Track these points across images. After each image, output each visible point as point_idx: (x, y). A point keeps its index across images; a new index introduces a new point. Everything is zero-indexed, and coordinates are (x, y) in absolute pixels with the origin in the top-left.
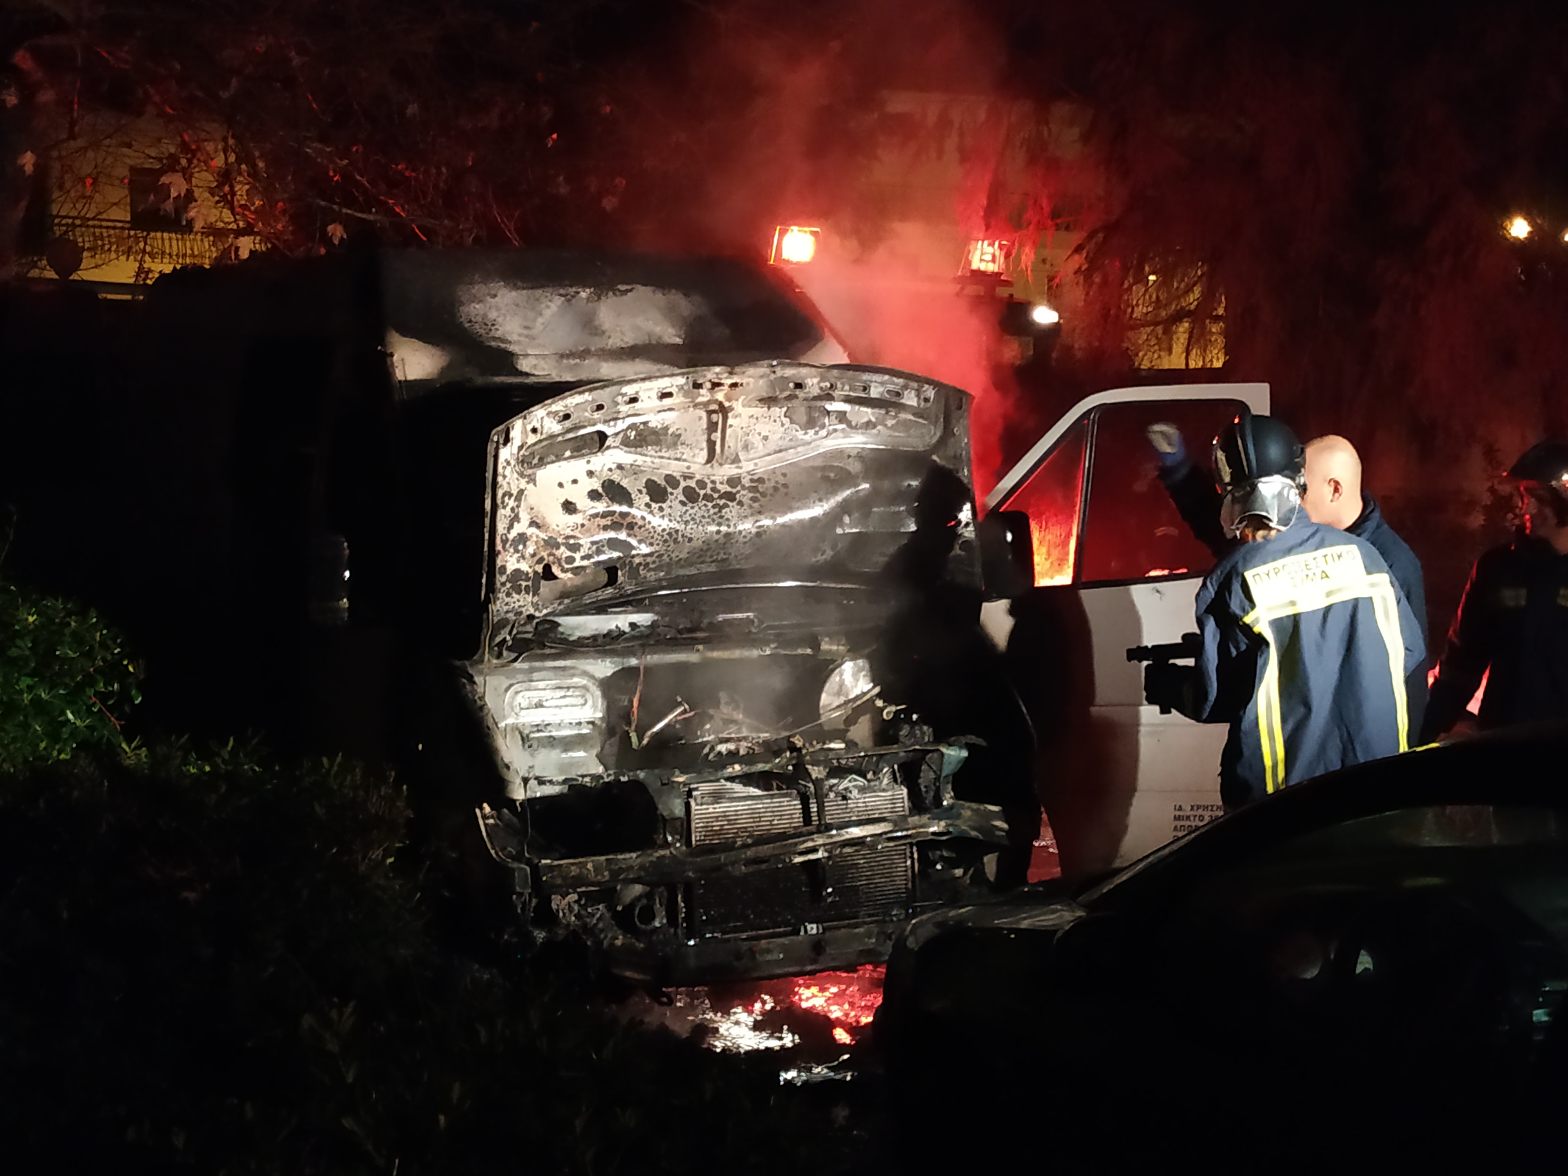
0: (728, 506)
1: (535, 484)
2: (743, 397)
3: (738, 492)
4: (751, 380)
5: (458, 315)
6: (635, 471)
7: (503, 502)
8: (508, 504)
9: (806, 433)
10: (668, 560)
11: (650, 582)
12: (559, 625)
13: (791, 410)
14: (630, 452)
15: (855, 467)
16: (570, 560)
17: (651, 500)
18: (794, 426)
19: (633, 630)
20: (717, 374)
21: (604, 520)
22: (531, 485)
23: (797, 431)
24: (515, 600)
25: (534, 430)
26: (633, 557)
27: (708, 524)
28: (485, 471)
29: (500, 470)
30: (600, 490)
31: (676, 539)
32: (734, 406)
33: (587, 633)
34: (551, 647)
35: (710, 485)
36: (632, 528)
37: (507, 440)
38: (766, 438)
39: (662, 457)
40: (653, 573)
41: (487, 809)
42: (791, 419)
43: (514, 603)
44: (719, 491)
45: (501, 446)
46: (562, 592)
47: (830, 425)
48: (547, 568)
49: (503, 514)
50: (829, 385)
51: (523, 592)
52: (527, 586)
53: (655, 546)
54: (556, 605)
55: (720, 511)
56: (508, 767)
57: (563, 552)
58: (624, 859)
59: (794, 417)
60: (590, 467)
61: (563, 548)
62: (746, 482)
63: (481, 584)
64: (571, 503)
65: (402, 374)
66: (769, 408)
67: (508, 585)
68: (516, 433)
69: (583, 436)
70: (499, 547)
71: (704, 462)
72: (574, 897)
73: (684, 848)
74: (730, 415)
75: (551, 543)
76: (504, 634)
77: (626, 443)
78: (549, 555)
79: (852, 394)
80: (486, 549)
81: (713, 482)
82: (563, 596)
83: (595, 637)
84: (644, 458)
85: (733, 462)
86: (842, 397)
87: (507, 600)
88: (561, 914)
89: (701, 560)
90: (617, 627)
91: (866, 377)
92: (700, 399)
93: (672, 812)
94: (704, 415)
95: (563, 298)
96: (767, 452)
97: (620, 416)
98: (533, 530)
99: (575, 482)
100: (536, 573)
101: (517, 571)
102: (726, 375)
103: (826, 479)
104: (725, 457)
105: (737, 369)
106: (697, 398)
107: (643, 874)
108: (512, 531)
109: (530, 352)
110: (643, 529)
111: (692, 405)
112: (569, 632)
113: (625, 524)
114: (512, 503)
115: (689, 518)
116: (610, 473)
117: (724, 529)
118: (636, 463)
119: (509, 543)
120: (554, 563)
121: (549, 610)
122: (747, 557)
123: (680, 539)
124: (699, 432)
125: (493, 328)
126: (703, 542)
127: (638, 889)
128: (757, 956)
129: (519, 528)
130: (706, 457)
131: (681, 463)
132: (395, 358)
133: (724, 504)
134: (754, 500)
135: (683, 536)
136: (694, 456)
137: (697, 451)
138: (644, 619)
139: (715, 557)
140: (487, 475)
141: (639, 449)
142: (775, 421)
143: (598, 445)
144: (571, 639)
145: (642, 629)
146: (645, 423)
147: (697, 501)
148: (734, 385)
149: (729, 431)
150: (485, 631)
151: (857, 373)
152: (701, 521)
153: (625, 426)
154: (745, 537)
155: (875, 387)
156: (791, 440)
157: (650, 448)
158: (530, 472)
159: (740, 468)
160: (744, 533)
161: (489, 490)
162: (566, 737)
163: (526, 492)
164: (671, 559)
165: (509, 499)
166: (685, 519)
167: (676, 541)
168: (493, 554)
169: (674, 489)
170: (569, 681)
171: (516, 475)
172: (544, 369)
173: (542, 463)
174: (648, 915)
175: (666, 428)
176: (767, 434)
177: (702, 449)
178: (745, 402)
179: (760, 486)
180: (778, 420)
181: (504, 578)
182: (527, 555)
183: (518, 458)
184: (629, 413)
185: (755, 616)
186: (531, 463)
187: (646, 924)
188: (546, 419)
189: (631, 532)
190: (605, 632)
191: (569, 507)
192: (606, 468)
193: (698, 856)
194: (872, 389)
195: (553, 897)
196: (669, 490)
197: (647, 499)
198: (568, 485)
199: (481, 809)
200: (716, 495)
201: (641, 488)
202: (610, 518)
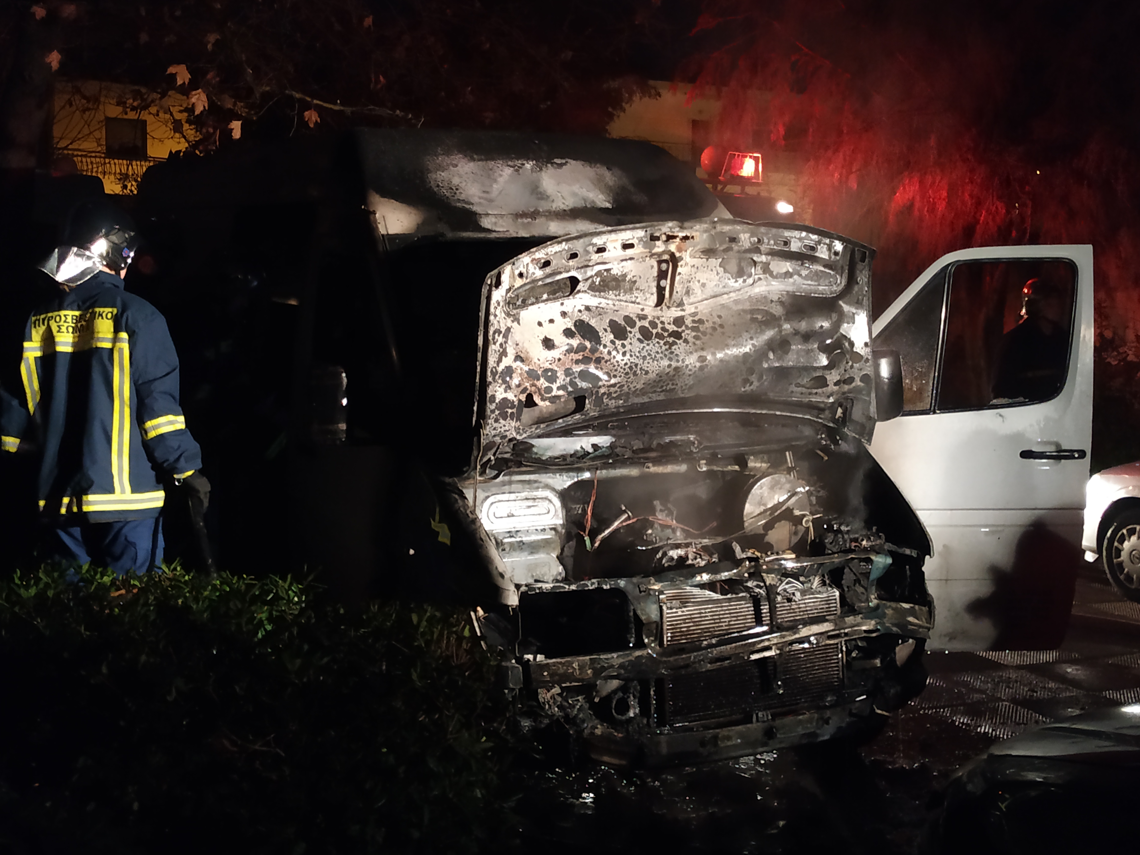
0: (676, 344)
1: (519, 323)
2: (690, 249)
3: (683, 331)
4: (698, 233)
5: (427, 180)
6: (600, 312)
7: (494, 339)
8: (497, 341)
9: (736, 281)
10: (627, 390)
11: (610, 408)
12: (533, 446)
13: (725, 260)
14: (595, 296)
15: (778, 310)
16: (549, 390)
17: (615, 338)
18: (727, 274)
19: (595, 451)
20: (671, 228)
21: (576, 355)
22: (516, 323)
23: (729, 279)
24: (501, 425)
25: (521, 275)
26: (600, 387)
27: (662, 358)
28: (479, 311)
29: (492, 310)
30: (573, 328)
31: (635, 372)
32: (683, 256)
33: (557, 453)
34: (526, 466)
35: (660, 326)
36: (600, 362)
37: (498, 284)
38: (704, 285)
39: (621, 300)
40: (613, 401)
41: (480, 612)
42: (724, 269)
43: (501, 428)
44: (667, 331)
45: (494, 288)
46: (538, 418)
47: (756, 274)
48: (530, 397)
49: (494, 348)
50: (756, 240)
51: (509, 418)
52: (512, 413)
53: (618, 378)
54: (533, 429)
55: (670, 348)
56: (502, 576)
57: (542, 383)
58: (606, 659)
59: (727, 267)
60: (564, 309)
61: (542, 380)
62: (688, 322)
63: (473, 410)
64: (550, 340)
65: (385, 229)
66: (707, 259)
67: (497, 412)
68: (505, 278)
69: (558, 281)
70: (490, 379)
71: (654, 305)
72: (557, 690)
73: (658, 648)
74: (679, 264)
75: (532, 375)
76: (490, 455)
77: (593, 288)
78: (533, 385)
79: (775, 247)
80: (477, 380)
81: (662, 323)
82: (539, 421)
83: (563, 457)
84: (606, 301)
85: (677, 306)
86: (768, 250)
87: (495, 425)
88: (547, 706)
89: (653, 390)
90: (582, 447)
91: (787, 234)
92: (656, 250)
93: (649, 617)
94: (655, 265)
95: (512, 169)
96: (704, 296)
97: (590, 264)
98: (518, 363)
99: (551, 321)
100: (520, 401)
101: (505, 399)
102: (678, 229)
103: (754, 320)
104: (672, 302)
105: (686, 224)
106: (653, 249)
107: (622, 671)
108: (500, 364)
109: (490, 212)
110: (609, 363)
111: (649, 255)
112: (541, 453)
113: (594, 359)
114: (500, 339)
115: (646, 354)
116: (580, 314)
117: (674, 364)
118: (601, 306)
119: (498, 375)
120: (535, 393)
121: (528, 434)
122: (691, 388)
123: (639, 372)
124: (651, 279)
125: (457, 192)
126: (657, 375)
127: (615, 683)
128: (719, 742)
129: (507, 361)
130: (656, 301)
131: (637, 306)
132: (377, 215)
133: (674, 341)
134: (696, 338)
135: (641, 369)
136: (646, 300)
137: (648, 296)
138: (604, 441)
139: (664, 388)
140: (480, 314)
141: (602, 294)
142: (712, 270)
143: (569, 290)
144: (544, 458)
145: (604, 449)
146: (608, 270)
147: (651, 339)
148: (686, 238)
149: (677, 278)
150: (475, 453)
151: (780, 230)
152: (655, 357)
153: (593, 273)
154: (690, 370)
155: (795, 242)
156: (724, 287)
157: (611, 292)
158: (515, 311)
159: (683, 310)
160: (690, 367)
161: (482, 328)
162: (534, 542)
163: (512, 330)
164: (629, 389)
165: (499, 336)
166: (643, 355)
167: (635, 374)
168: (484, 385)
169: (631, 328)
170: (535, 493)
171: (503, 315)
172: (502, 226)
173: (525, 304)
174: (624, 707)
175: (625, 276)
176: (705, 281)
177: (652, 294)
178: (692, 253)
179: (700, 326)
180: (714, 269)
181: (493, 406)
182: (513, 386)
183: (506, 300)
184: (598, 261)
185: (694, 438)
186: (515, 304)
187: (622, 715)
188: (530, 265)
189: (598, 366)
190: (572, 452)
191: (548, 344)
192: (576, 310)
193: (671, 656)
194: (792, 244)
195: (539, 690)
196: (629, 329)
197: (612, 337)
198: (546, 324)
199: (476, 611)
200: (666, 334)
201: (606, 327)
202: (582, 353)
